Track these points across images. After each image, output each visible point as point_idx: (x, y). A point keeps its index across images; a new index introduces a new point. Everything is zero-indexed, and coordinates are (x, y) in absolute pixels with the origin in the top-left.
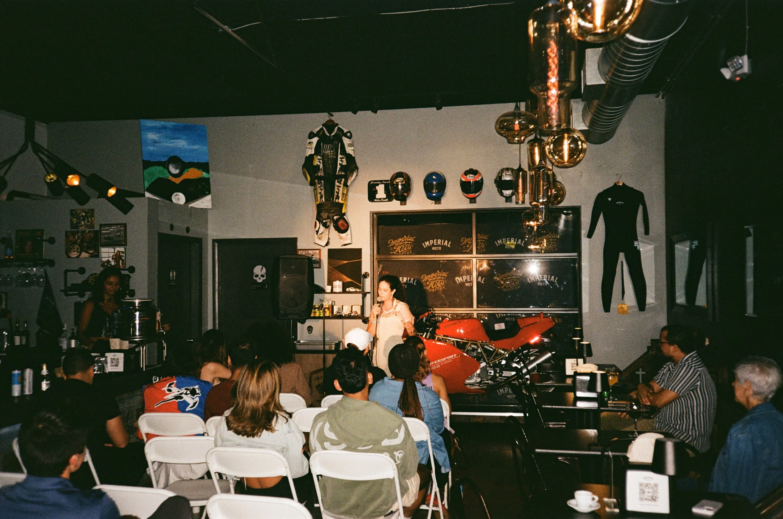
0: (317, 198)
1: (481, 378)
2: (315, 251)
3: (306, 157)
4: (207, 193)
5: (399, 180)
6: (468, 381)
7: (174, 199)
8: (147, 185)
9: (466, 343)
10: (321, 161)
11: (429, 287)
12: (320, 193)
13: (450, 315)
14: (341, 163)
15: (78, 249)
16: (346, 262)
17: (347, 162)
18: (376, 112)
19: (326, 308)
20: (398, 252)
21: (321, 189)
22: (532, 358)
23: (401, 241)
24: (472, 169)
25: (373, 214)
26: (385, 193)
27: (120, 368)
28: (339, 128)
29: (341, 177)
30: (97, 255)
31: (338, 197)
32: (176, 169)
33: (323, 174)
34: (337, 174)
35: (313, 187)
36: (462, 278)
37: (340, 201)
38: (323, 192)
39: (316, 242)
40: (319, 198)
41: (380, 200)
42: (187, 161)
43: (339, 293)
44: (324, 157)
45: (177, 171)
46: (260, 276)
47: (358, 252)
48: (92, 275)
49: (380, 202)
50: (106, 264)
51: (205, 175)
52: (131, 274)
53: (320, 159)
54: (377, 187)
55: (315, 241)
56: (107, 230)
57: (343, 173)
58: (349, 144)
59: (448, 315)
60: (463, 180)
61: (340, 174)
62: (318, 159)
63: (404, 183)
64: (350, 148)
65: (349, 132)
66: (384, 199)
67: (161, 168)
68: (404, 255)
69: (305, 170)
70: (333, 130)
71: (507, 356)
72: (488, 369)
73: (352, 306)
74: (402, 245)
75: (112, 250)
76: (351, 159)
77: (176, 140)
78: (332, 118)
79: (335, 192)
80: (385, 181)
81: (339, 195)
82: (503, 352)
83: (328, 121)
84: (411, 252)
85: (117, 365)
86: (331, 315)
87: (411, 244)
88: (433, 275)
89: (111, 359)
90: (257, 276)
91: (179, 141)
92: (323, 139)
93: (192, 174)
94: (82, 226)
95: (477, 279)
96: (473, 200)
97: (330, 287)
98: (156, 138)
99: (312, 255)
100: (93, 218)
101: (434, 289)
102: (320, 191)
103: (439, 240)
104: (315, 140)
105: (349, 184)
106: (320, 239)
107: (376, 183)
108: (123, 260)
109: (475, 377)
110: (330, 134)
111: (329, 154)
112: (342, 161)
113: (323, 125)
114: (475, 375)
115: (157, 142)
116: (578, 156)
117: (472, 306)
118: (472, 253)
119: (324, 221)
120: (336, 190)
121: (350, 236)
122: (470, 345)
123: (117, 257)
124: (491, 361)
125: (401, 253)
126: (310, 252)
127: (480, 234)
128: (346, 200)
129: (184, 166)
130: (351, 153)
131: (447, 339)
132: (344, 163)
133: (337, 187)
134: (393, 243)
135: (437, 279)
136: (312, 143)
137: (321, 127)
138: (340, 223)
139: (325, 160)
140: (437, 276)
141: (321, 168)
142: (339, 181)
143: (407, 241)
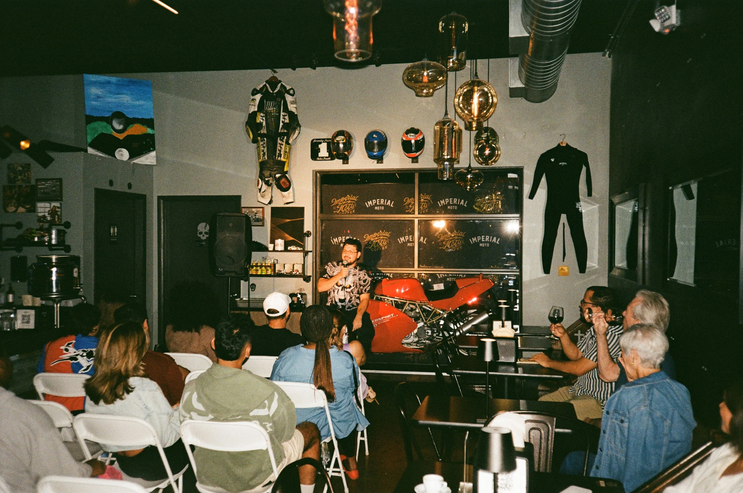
0: (260, 157)
1: (419, 337)
2: (259, 209)
3: (249, 114)
4: (152, 149)
5: (340, 138)
6: (405, 341)
7: (117, 154)
8: (89, 140)
9: (405, 303)
10: (264, 118)
11: (372, 246)
12: (263, 151)
13: (392, 274)
14: (283, 120)
15: (15, 203)
16: (288, 220)
17: (289, 120)
18: (315, 69)
19: (268, 266)
20: (341, 211)
21: (264, 147)
22: (470, 319)
23: (344, 200)
24: (414, 128)
25: (316, 172)
26: (328, 152)
27: (31, 326)
28: (282, 85)
29: (283, 134)
30: (33, 210)
31: (280, 155)
32: (120, 124)
33: (265, 132)
34: (279, 131)
35: (256, 144)
36: (405, 239)
37: (282, 159)
38: (265, 150)
39: (259, 201)
40: (262, 156)
42: (131, 117)
43: (281, 251)
44: (267, 115)
45: (121, 127)
46: (203, 233)
47: (300, 211)
48: (27, 230)
49: (322, 160)
50: (42, 219)
51: (149, 131)
52: (67, 230)
54: (320, 146)
55: (258, 199)
56: (43, 185)
57: (285, 131)
58: (291, 102)
59: (390, 275)
60: (404, 139)
61: (283, 131)
62: (261, 116)
63: (344, 141)
64: (292, 106)
65: (292, 89)
66: (327, 157)
67: (104, 124)
68: (347, 214)
69: (248, 127)
70: (276, 87)
71: (445, 316)
72: (426, 328)
73: (293, 265)
74: (345, 204)
75: (47, 205)
76: (293, 117)
77: (120, 96)
78: (276, 75)
79: (277, 150)
80: (328, 139)
81: (282, 153)
82: (442, 312)
83: (271, 77)
84: (354, 211)
85: (28, 322)
86: (273, 273)
87: (354, 203)
88: (375, 234)
89: (23, 316)
90: (201, 233)
91: (123, 96)
92: (266, 96)
93: (136, 130)
94: (18, 181)
95: (419, 238)
96: (415, 160)
97: (272, 245)
98: (101, 93)
99: (256, 213)
100: (29, 173)
101: (377, 248)
102: (263, 149)
103: (381, 200)
104: (258, 97)
105: (290, 142)
106: (263, 197)
108: (58, 215)
109: (412, 337)
110: (273, 91)
111: (272, 111)
112: (284, 119)
113: (267, 82)
114: (413, 334)
115: (100, 97)
116: (488, 111)
117: (413, 266)
118: (414, 214)
119: (266, 179)
120: (279, 148)
121: (292, 195)
122: (408, 305)
123: (53, 212)
124: (428, 321)
125: (344, 212)
126: (254, 210)
127: (424, 195)
128: (288, 158)
129: (128, 122)
130: (294, 110)
131: (387, 299)
132: (287, 121)
133: (279, 145)
134: (336, 202)
135: (379, 239)
136: (255, 99)
137: (265, 83)
138: (282, 182)
139: (268, 117)
140: (380, 236)
141: (264, 126)
142: (281, 138)
143: (350, 200)
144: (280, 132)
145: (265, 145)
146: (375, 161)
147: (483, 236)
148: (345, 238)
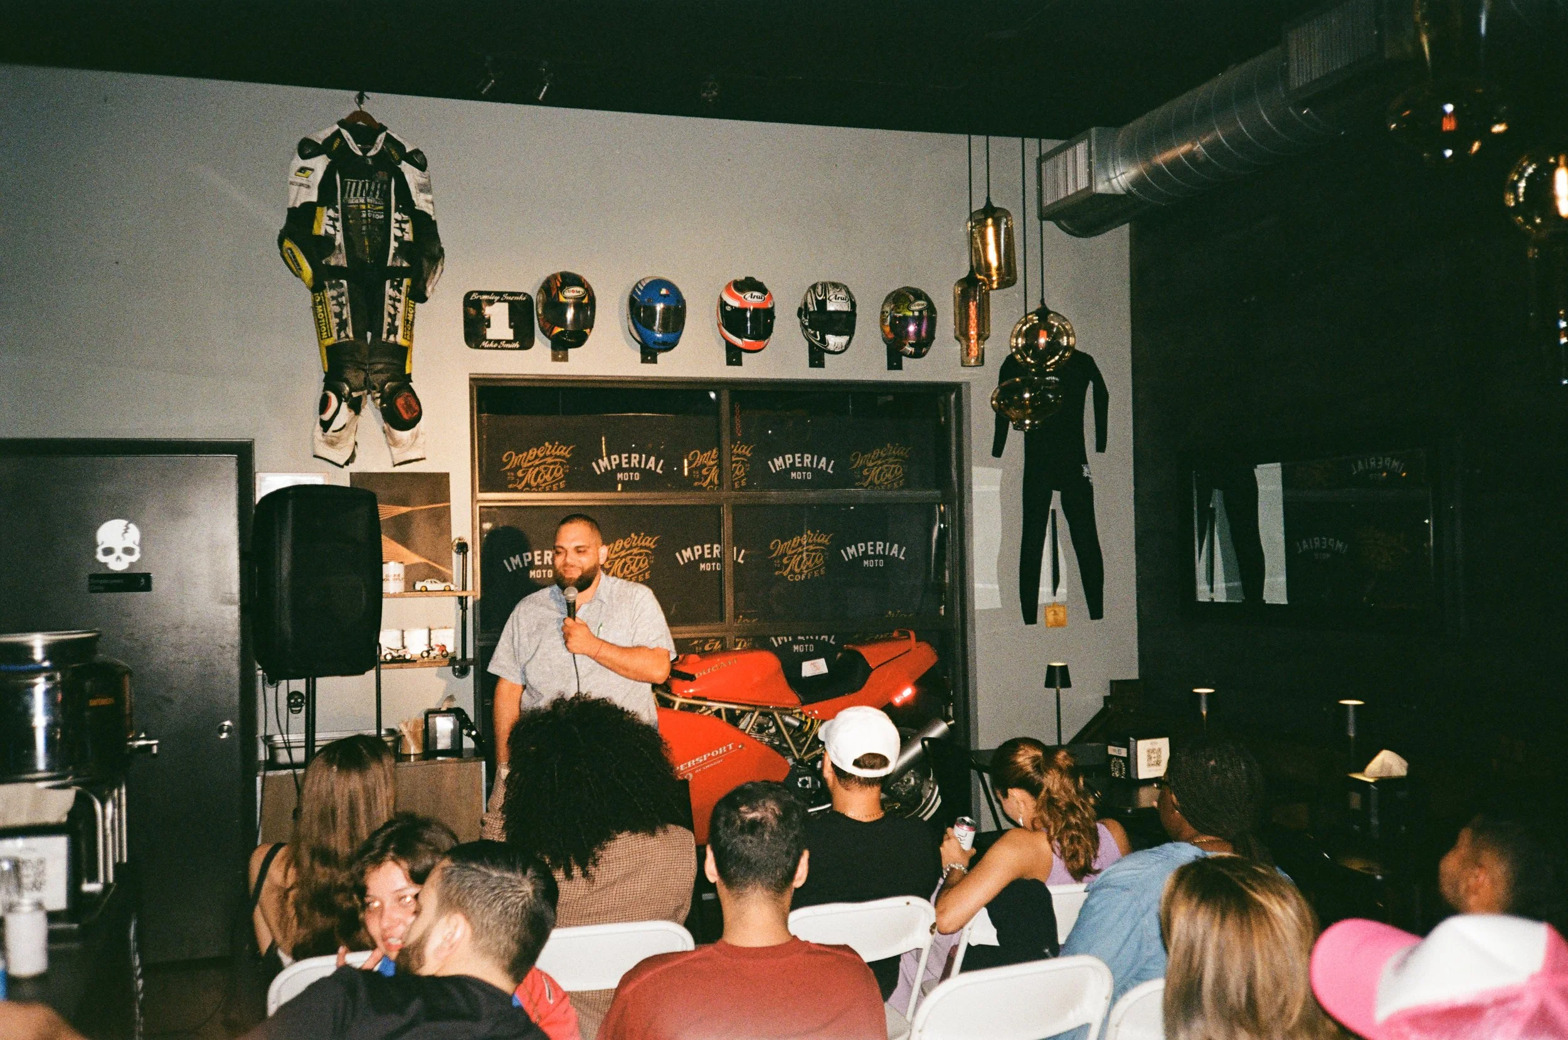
3: (292, 211)
5: (572, 293)
10: (339, 225)
11: (611, 574)
12: (339, 315)
14: (399, 233)
16: (403, 510)
17: (414, 236)
20: (528, 485)
21: (341, 305)
23: (537, 457)
24: (754, 279)
25: (478, 381)
26: (511, 327)
28: (389, 139)
29: (400, 272)
31: (393, 330)
33: (344, 263)
34: (389, 263)
35: (314, 296)
36: (693, 552)
37: (400, 339)
38: (346, 313)
39: (319, 454)
40: (334, 329)
41: (498, 344)
43: (398, 595)
44: (346, 211)
46: (118, 552)
47: (438, 484)
49: (497, 348)
53: (335, 220)
54: (488, 310)
55: (314, 449)
57: (405, 264)
58: (419, 185)
61: (398, 264)
62: (330, 218)
63: (581, 306)
64: (422, 196)
65: (419, 151)
66: (508, 342)
68: (544, 491)
70: (373, 143)
72: (801, 772)
73: (430, 632)
74: (538, 465)
78: (366, 107)
79: (385, 314)
80: (511, 294)
81: (397, 323)
83: (355, 113)
84: (562, 485)
87: (562, 464)
88: (620, 542)
90: (108, 551)
92: (343, 163)
96: (734, 356)
101: (624, 578)
102: (337, 309)
103: (633, 455)
104: (320, 164)
105: (428, 292)
106: (331, 444)
107: (484, 297)
110: (365, 150)
112: (400, 230)
117: (722, 618)
118: (716, 490)
119: (355, 395)
120: (388, 308)
122: (751, 717)
124: (806, 754)
125: (538, 486)
127: (735, 444)
128: (411, 340)
130: (429, 210)
131: (706, 706)
132: (409, 237)
133: (391, 302)
134: (515, 460)
135: (631, 554)
136: (312, 170)
137: (337, 127)
138: (400, 402)
139: (351, 221)
140: (631, 548)
141: (340, 245)
142: (396, 283)
143: (551, 455)
144: (391, 267)
145: (343, 299)
146: (638, 356)
147: (870, 543)
148: (542, 555)
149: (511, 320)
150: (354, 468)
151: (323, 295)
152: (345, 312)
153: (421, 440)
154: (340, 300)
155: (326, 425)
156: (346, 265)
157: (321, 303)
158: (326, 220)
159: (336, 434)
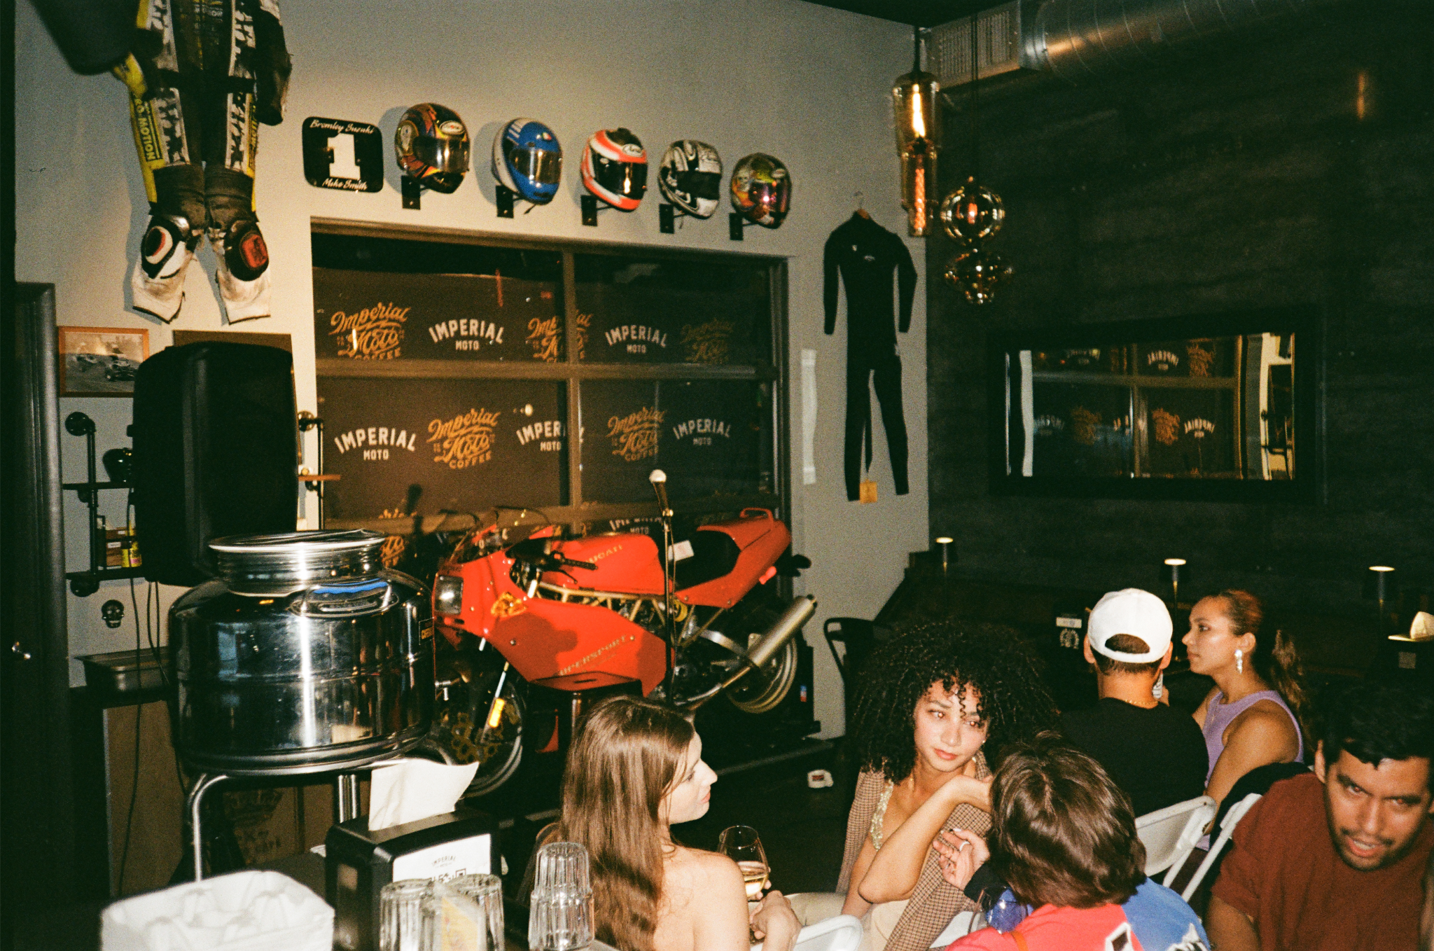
0: (156, 151)
2: (127, 336)
10: (167, 19)
11: (450, 454)
12: (170, 132)
17: (257, 41)
20: (359, 352)
21: (171, 119)
23: (369, 320)
26: (357, 164)
29: (242, 85)
31: (238, 156)
33: (175, 66)
34: (231, 73)
36: (533, 430)
37: (243, 166)
38: (180, 130)
39: (136, 306)
40: (164, 149)
41: (342, 184)
44: (178, 8)
49: (341, 188)
53: (163, 11)
54: (332, 142)
55: (131, 300)
57: (249, 76)
61: (240, 75)
62: (157, 9)
63: (465, 138)
66: (354, 181)
68: (377, 359)
74: (372, 329)
80: (357, 125)
81: (241, 147)
84: (397, 353)
87: (397, 329)
88: (459, 420)
99: (117, 351)
101: (464, 459)
102: (167, 124)
103: (471, 322)
106: (156, 293)
107: (327, 126)
112: (242, 33)
119: (195, 233)
120: (231, 129)
121: (268, 292)
124: (682, 643)
125: (372, 354)
126: (108, 338)
130: (275, 12)
131: (589, 597)
132: (251, 43)
133: (234, 121)
134: (345, 322)
135: (470, 432)
138: (248, 246)
139: (183, 16)
140: (471, 425)
141: (169, 45)
142: (239, 98)
143: (385, 318)
144: (234, 78)
145: (175, 112)
146: (493, 209)
147: (699, 421)
148: (377, 433)
149: (357, 156)
150: (178, 325)
151: (149, 106)
152: (178, 128)
153: (265, 293)
154: (170, 112)
155: (152, 270)
156: (177, 70)
157: (144, 114)
158: (152, 11)
159: (164, 281)
